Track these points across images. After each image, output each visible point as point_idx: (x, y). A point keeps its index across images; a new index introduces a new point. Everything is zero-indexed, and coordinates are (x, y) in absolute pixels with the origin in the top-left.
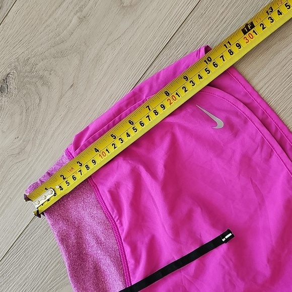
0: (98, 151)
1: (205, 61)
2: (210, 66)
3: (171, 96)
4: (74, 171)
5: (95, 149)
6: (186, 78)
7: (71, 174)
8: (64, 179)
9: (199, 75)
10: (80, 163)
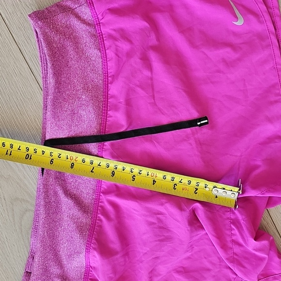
0: (154, 181)
1: (30, 159)
2: (31, 151)
3: (72, 161)
4: (184, 187)
5: (154, 184)
6: (52, 161)
7: (188, 187)
8: (197, 189)
9: (43, 154)
10: (175, 187)
